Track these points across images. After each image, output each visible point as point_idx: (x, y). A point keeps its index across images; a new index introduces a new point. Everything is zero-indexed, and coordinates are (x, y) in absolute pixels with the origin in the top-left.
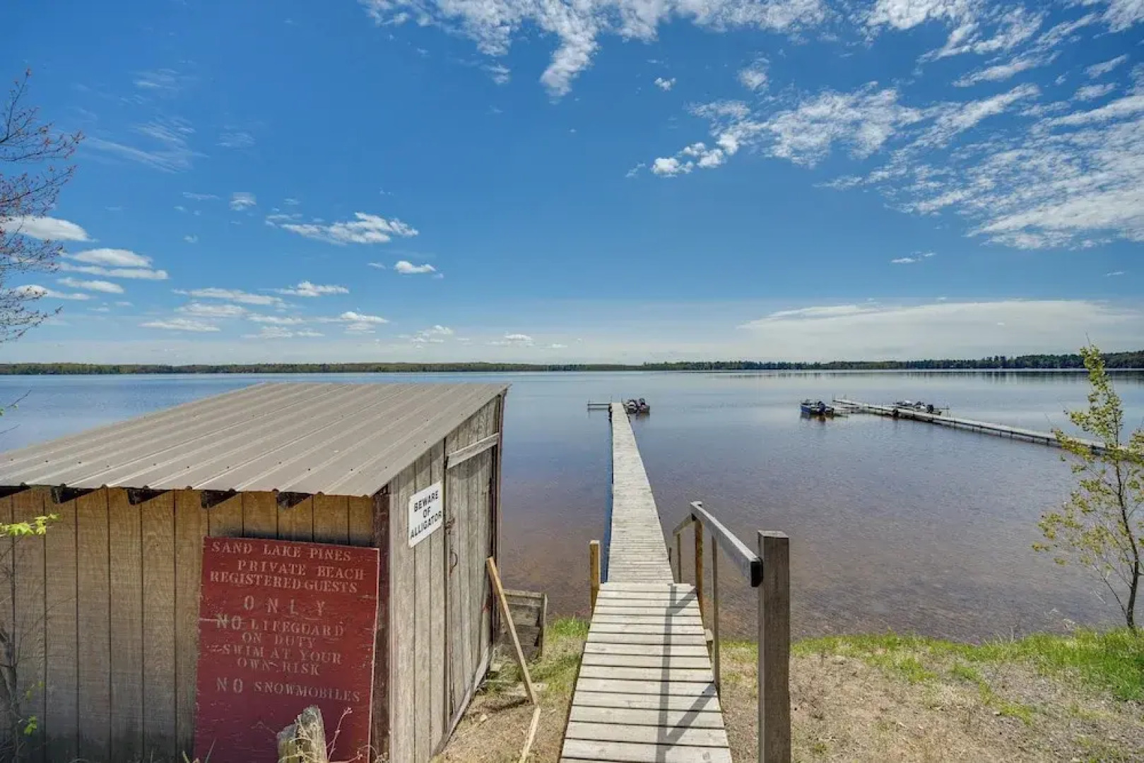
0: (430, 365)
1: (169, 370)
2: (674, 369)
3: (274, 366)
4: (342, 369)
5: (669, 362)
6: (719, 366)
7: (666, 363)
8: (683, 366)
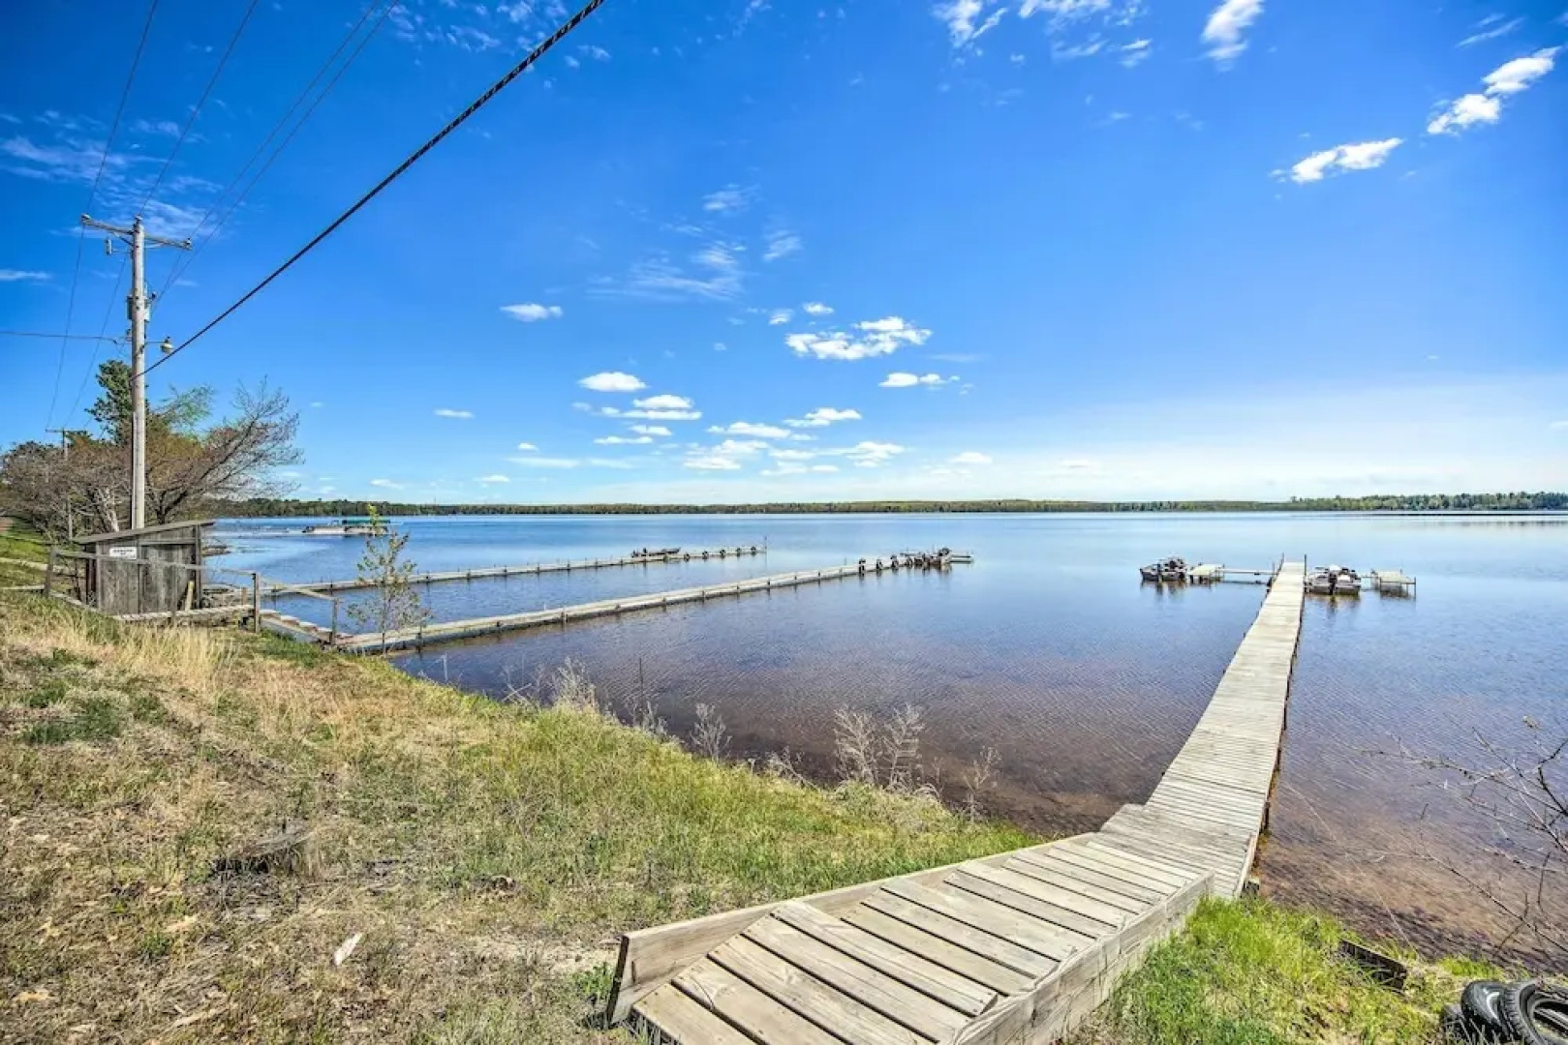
0: (949, 504)
1: (697, 510)
2: (1359, 509)
3: (782, 505)
4: (847, 509)
5: (1344, 496)
6: (1465, 504)
7: (1338, 498)
8: (1376, 503)
